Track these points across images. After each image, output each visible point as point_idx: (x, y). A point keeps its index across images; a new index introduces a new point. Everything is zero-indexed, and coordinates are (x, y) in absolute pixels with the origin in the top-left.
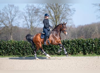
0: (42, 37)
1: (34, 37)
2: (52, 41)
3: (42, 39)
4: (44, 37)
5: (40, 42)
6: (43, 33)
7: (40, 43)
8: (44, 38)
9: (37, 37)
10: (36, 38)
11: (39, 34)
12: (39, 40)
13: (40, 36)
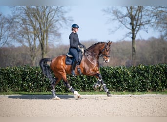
0: (67, 63)
1: (53, 61)
2: (85, 70)
3: (67, 66)
4: (72, 63)
5: (64, 70)
6: (69, 55)
7: (63, 72)
8: (72, 65)
9: (60, 61)
10: (57, 63)
11: (63, 57)
12: (62, 67)
13: (63, 60)
